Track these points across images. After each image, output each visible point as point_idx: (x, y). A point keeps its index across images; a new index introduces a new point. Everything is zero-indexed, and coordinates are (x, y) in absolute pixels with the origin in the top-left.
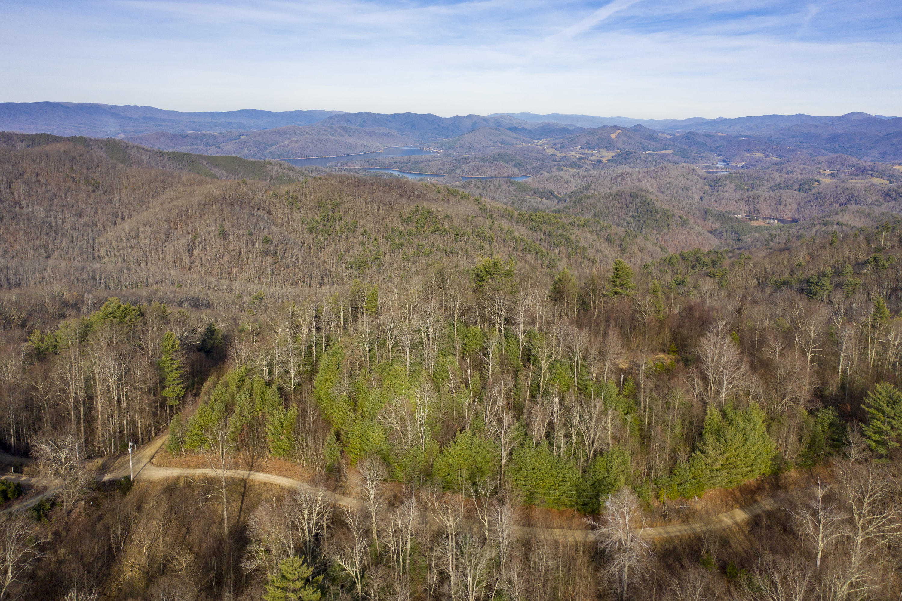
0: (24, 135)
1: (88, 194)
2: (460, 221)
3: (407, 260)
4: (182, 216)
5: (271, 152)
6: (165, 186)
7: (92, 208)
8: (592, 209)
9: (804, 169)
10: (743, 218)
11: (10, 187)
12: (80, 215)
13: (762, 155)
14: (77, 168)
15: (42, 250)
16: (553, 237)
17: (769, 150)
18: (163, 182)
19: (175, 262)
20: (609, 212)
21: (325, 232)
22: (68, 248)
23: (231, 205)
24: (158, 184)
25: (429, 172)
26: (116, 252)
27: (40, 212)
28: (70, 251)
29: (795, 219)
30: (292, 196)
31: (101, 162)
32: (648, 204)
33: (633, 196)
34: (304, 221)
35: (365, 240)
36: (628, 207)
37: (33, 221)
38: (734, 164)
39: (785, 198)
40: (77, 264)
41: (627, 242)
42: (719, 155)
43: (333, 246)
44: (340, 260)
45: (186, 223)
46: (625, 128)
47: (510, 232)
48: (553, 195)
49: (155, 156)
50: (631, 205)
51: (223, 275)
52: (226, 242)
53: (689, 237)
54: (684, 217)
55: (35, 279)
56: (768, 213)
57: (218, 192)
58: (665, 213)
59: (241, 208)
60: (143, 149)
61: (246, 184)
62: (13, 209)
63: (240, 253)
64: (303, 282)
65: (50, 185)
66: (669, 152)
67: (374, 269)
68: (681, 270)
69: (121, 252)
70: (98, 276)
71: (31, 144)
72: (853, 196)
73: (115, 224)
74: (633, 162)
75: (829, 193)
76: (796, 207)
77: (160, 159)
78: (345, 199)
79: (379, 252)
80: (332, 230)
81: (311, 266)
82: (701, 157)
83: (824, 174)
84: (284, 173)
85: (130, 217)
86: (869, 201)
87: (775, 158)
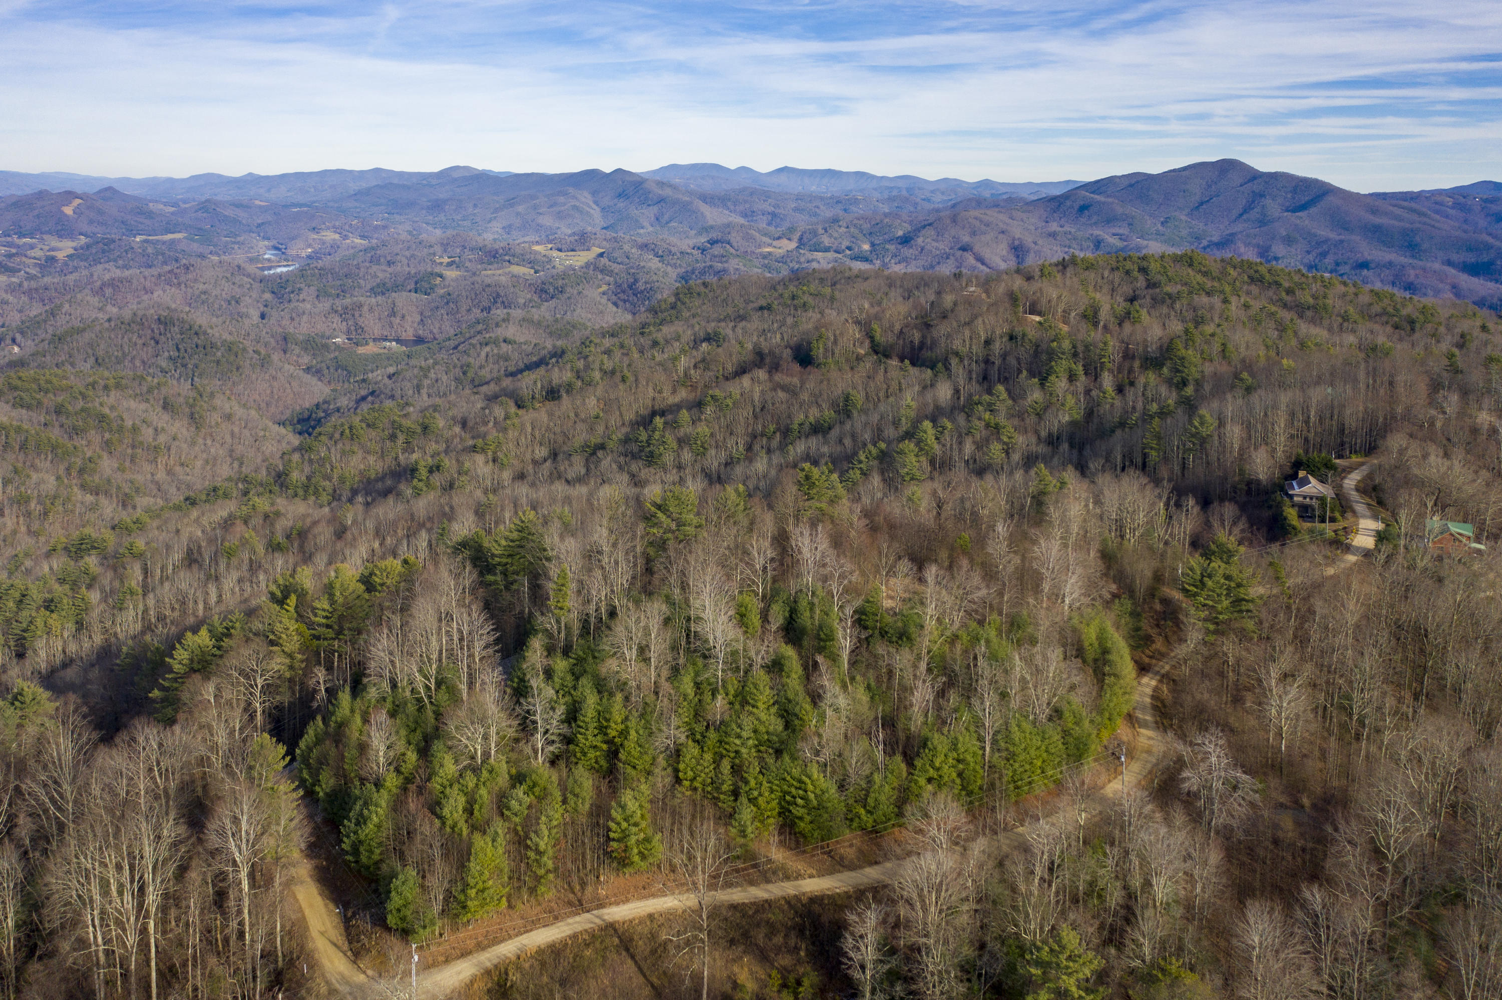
8: (90, 351)
9: (412, 256)
10: (344, 343)
13: (337, 236)
16: (68, 415)
17: (347, 227)
20: (124, 355)
29: (419, 337)
32: (196, 334)
33: (164, 322)
36: (157, 343)
38: (294, 253)
39: (401, 305)
41: (201, 406)
42: (264, 238)
46: (86, 195)
50: (163, 339)
53: (274, 384)
54: (263, 352)
56: (377, 331)
58: (229, 347)
66: (180, 236)
72: (498, 295)
74: (120, 257)
75: (462, 293)
76: (418, 318)
82: (238, 243)
83: (441, 263)
86: (522, 301)
87: (358, 241)
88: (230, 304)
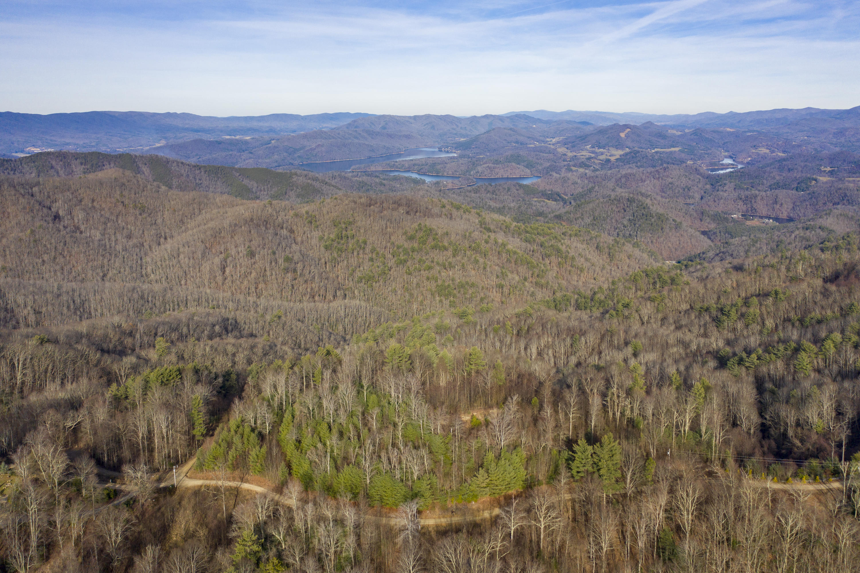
0: (77, 154)
1: (136, 218)
2: (458, 237)
3: (410, 274)
4: (215, 237)
5: (299, 157)
6: (202, 207)
7: (139, 230)
8: (591, 213)
9: (805, 166)
10: (738, 218)
11: (71, 213)
12: (129, 237)
13: (768, 151)
14: (126, 193)
15: (99, 270)
16: (545, 247)
17: (775, 146)
18: (200, 204)
19: (210, 279)
20: (607, 216)
21: (339, 250)
22: (120, 268)
23: (258, 225)
24: (195, 206)
25: (445, 174)
26: (161, 271)
27: (97, 235)
28: (122, 270)
29: (790, 218)
30: (311, 215)
31: (146, 187)
32: (644, 208)
33: (630, 200)
34: (321, 238)
35: (374, 256)
36: (625, 211)
37: (91, 244)
38: (740, 160)
39: (781, 197)
40: (129, 285)
41: (615, 250)
42: (726, 151)
43: (345, 262)
44: (352, 275)
45: (219, 243)
46: (635, 127)
47: (504, 245)
48: (560, 197)
49: (193, 169)
50: (628, 209)
51: (250, 291)
52: (253, 261)
53: (682, 239)
54: (679, 220)
55: (95, 300)
56: (764, 213)
57: (247, 215)
58: (659, 217)
59: (266, 228)
60: (182, 163)
61: (271, 204)
62: (74, 234)
63: (265, 270)
64: (319, 295)
65: (104, 209)
66: (677, 149)
67: (381, 283)
68: (644, 287)
69: (164, 270)
70: (146, 297)
71: (84, 161)
72: (846, 195)
73: (159, 244)
74: (639, 161)
75: (823, 193)
76: (791, 206)
77: (197, 172)
78: (357, 218)
79: (385, 267)
80: (345, 247)
81: (326, 281)
82: (708, 154)
83: (825, 171)
84: (308, 184)
85: (172, 237)
87: (781, 154)
88: (684, 190)
